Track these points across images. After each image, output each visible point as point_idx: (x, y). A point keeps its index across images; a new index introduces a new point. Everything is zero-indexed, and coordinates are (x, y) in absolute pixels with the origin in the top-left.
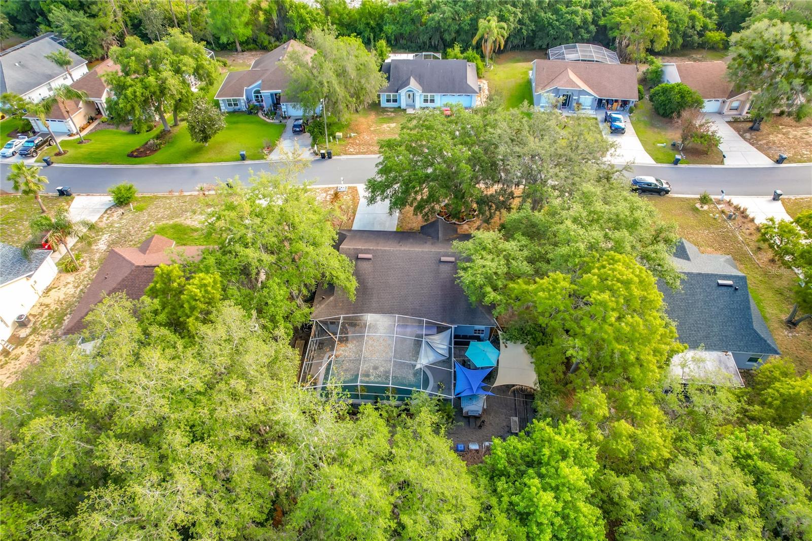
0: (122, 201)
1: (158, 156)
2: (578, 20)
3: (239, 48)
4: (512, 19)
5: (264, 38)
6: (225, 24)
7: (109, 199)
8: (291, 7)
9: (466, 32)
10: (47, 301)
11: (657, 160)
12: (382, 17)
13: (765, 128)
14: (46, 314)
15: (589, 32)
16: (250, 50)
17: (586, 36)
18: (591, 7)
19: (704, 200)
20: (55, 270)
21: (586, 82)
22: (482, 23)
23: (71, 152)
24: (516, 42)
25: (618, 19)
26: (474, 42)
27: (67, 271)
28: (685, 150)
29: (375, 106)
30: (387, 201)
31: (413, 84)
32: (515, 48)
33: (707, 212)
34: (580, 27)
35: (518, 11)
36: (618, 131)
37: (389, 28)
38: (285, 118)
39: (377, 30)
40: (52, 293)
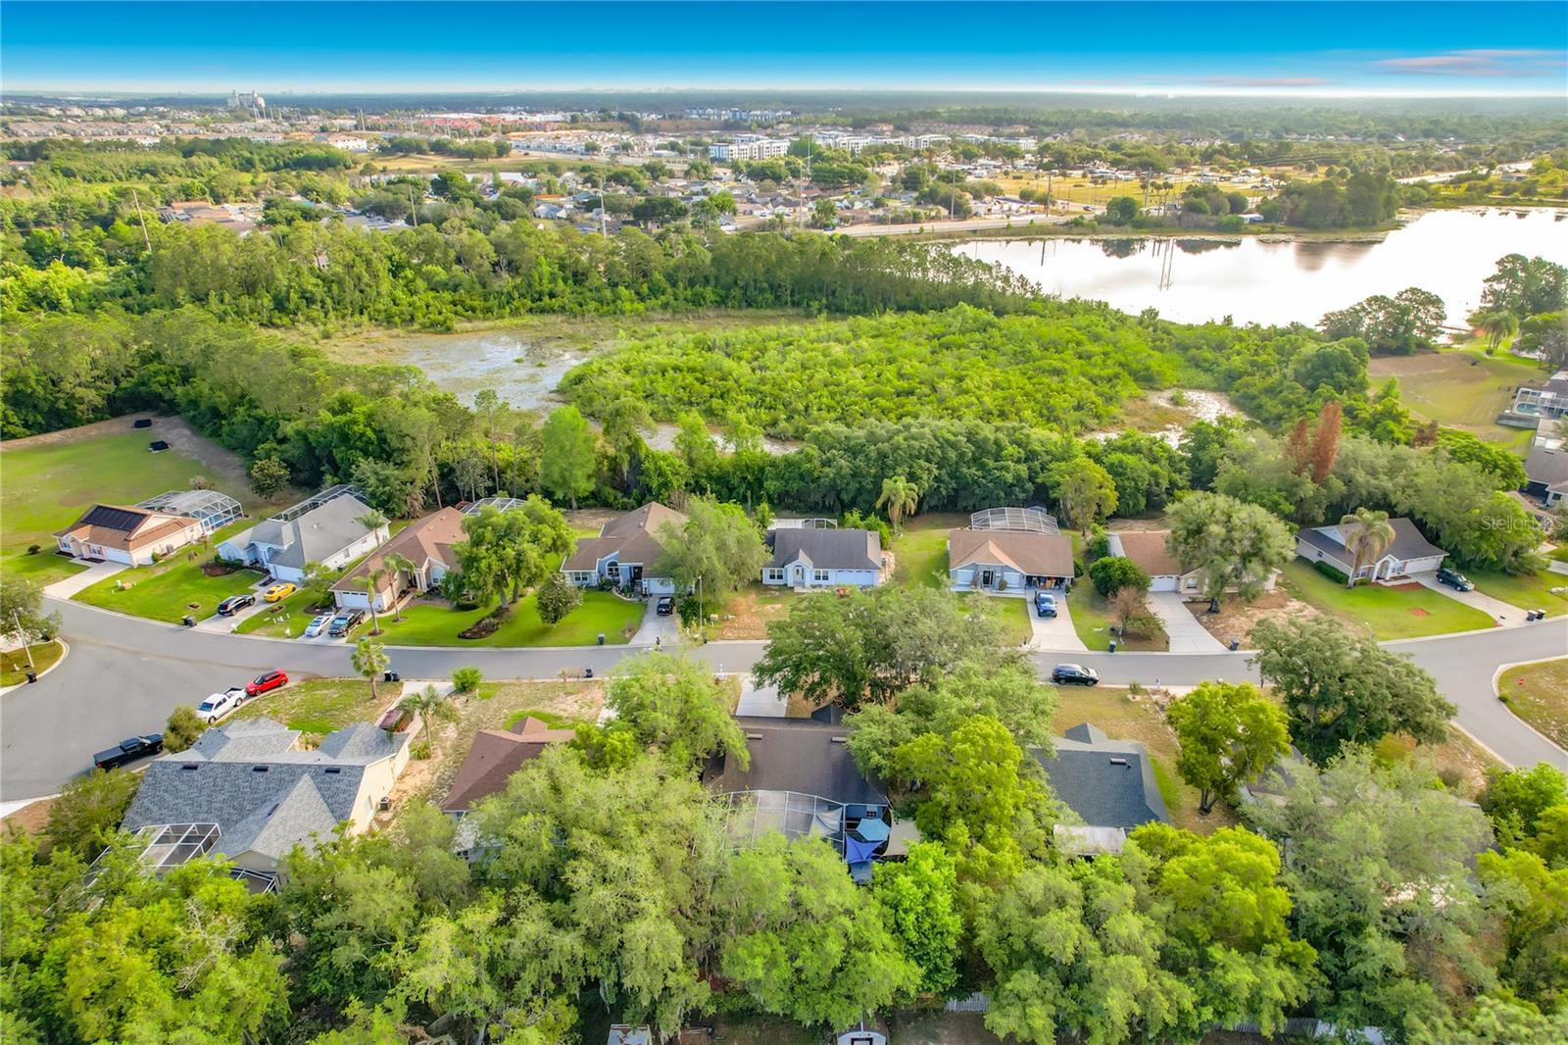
0: (464, 688)
1: (494, 637)
2: (1009, 478)
3: (575, 505)
4: (925, 477)
5: (609, 492)
6: (563, 477)
7: (449, 685)
8: (647, 456)
9: (869, 492)
10: (403, 787)
11: (1090, 647)
12: (762, 470)
13: (1226, 610)
14: (405, 799)
15: (1024, 491)
16: (589, 507)
17: (1022, 496)
18: (1027, 460)
19: (1135, 690)
20: (408, 755)
21: (1010, 556)
22: (887, 484)
23: (388, 632)
24: (933, 502)
25: (1057, 478)
26: (879, 504)
27: (419, 758)
28: (1125, 635)
29: (757, 584)
30: (776, 686)
31: (803, 558)
32: (933, 509)
33: (1138, 703)
34: (1012, 485)
35: (933, 467)
36: (1047, 614)
37: (771, 485)
38: (645, 596)
39: (756, 487)
40: (406, 779)
